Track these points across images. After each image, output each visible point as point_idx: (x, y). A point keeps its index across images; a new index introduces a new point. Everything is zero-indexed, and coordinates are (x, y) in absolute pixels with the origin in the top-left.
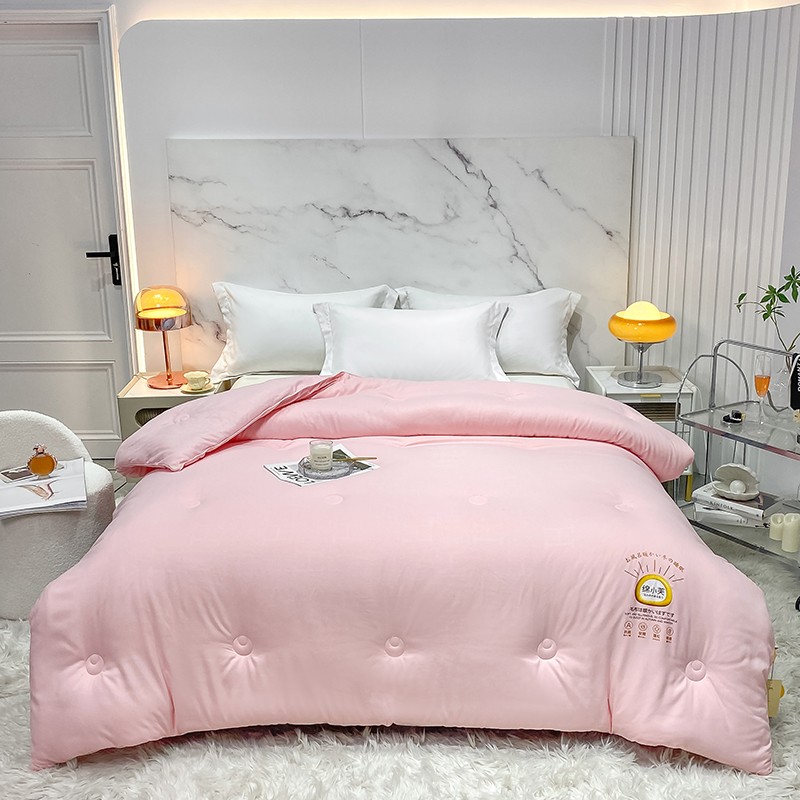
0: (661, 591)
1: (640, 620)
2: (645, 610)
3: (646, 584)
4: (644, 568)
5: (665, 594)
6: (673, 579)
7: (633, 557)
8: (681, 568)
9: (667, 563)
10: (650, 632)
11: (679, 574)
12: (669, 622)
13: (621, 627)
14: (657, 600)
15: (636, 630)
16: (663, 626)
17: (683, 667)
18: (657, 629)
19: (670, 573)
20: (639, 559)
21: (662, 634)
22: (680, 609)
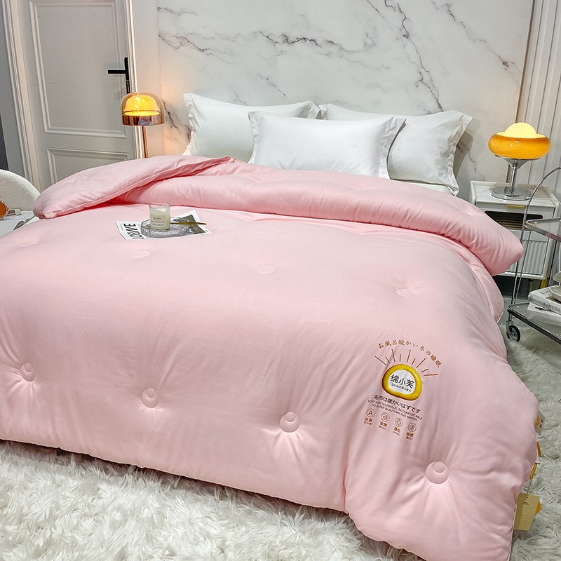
0: (410, 383)
1: (383, 410)
2: (390, 401)
3: (395, 374)
4: (397, 357)
5: (414, 387)
6: (426, 373)
7: (387, 344)
8: (438, 363)
9: (423, 355)
10: (392, 425)
11: (433, 369)
12: (413, 417)
13: (363, 414)
14: (405, 393)
15: (379, 419)
16: (405, 421)
17: (424, 466)
18: (398, 422)
19: (423, 367)
20: (393, 347)
21: (403, 429)
22: (428, 407)
